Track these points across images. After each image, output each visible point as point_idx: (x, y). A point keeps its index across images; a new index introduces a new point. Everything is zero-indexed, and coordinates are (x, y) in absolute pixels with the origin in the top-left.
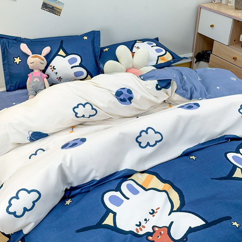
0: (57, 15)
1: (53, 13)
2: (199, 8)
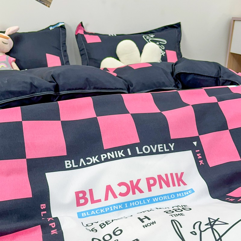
0: (46, 5)
1: (41, 3)
2: (233, 21)
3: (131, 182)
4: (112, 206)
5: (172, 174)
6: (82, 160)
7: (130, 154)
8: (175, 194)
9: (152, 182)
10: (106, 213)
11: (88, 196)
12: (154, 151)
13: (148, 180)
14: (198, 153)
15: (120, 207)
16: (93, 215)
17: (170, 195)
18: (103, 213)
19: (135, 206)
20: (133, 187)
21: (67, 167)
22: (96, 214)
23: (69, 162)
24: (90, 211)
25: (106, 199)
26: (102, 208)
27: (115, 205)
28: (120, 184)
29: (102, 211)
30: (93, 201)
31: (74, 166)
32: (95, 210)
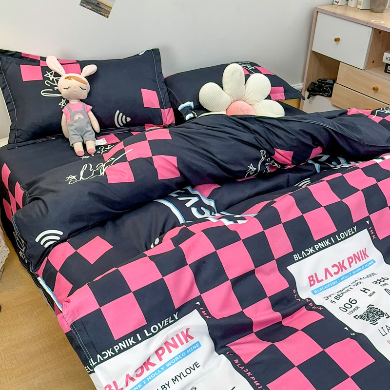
0: (104, 16)
1: (98, 13)
2: (316, 12)
3: (339, 263)
4: (332, 282)
5: (360, 251)
6: (303, 252)
7: (334, 242)
8: (364, 265)
9: (351, 260)
10: (328, 288)
11: (315, 278)
12: (347, 235)
13: (348, 259)
14: (371, 229)
15: (336, 282)
16: (321, 291)
17: (361, 267)
18: (327, 289)
19: (344, 280)
20: (341, 267)
21: (296, 260)
22: (323, 290)
23: (296, 255)
24: (318, 289)
25: (326, 278)
26: (325, 285)
27: (333, 282)
28: (333, 266)
29: (326, 287)
30: (319, 282)
31: (300, 258)
32: (321, 287)
